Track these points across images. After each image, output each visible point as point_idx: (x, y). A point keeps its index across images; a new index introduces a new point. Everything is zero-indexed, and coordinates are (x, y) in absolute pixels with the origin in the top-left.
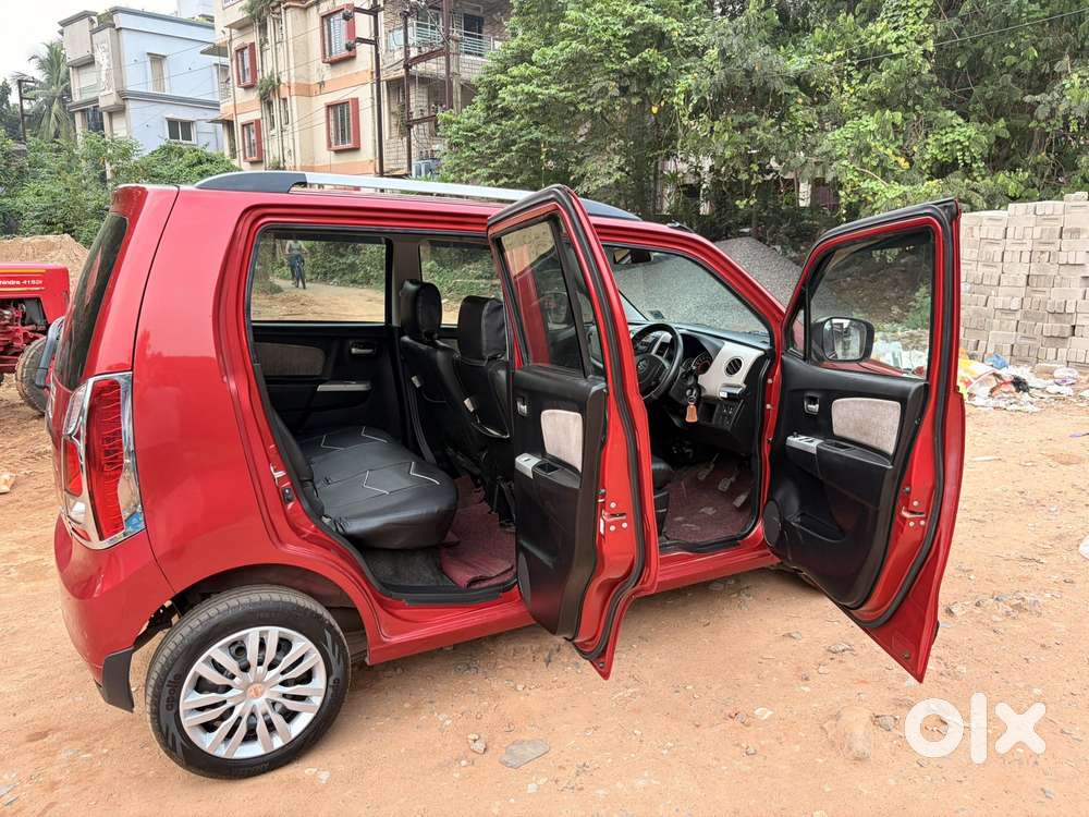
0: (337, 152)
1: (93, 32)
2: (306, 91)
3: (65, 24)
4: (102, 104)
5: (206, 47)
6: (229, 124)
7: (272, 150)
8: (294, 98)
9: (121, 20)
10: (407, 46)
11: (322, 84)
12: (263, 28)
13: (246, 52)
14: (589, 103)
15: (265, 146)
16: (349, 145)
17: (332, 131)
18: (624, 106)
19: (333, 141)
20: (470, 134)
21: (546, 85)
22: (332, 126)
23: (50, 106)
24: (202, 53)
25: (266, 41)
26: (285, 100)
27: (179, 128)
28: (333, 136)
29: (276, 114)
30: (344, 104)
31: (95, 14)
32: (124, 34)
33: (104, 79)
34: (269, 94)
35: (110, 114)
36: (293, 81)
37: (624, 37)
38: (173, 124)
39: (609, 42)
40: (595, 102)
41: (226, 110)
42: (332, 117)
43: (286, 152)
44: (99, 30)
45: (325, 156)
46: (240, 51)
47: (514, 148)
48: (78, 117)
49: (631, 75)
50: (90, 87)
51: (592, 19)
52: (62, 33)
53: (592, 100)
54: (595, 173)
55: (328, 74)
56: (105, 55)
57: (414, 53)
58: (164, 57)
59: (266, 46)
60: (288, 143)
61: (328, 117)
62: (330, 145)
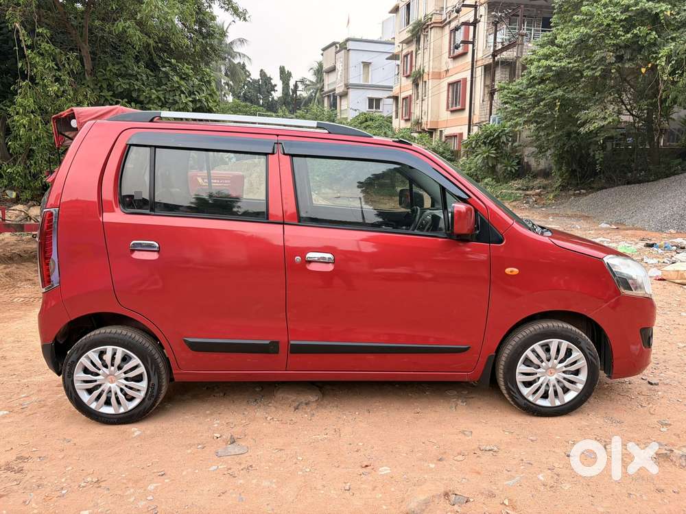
0: (452, 111)
1: (337, 53)
2: (438, 76)
3: (324, 50)
4: (337, 92)
5: (389, 55)
6: (396, 98)
7: (416, 112)
8: (430, 81)
9: (350, 45)
10: (495, 42)
11: (447, 71)
12: (418, 41)
13: (409, 56)
14: (593, 69)
15: (412, 111)
16: (458, 107)
17: (450, 99)
18: (619, 70)
19: (450, 105)
20: (514, 96)
21: (560, 59)
22: (450, 96)
23: (316, 94)
24: (387, 59)
25: (419, 48)
26: (425, 82)
27: (374, 103)
28: (450, 102)
29: (420, 90)
30: (457, 82)
31: (338, 43)
32: (351, 52)
33: (339, 77)
34: (417, 79)
35: (341, 97)
36: (431, 71)
37: (621, 21)
38: (371, 100)
39: (609, 25)
40: (596, 68)
41: (395, 92)
42: (451, 90)
43: (423, 114)
44: (339, 51)
45: (445, 115)
46: (406, 56)
47: (542, 103)
48: (326, 99)
49: (626, 47)
50: (332, 83)
51: (598, 10)
52: (322, 55)
53: (594, 67)
54: (595, 118)
55: (451, 65)
56: (341, 64)
57: (499, 47)
58: (370, 63)
59: (419, 52)
60: (425, 108)
61: (448, 90)
62: (448, 107)
